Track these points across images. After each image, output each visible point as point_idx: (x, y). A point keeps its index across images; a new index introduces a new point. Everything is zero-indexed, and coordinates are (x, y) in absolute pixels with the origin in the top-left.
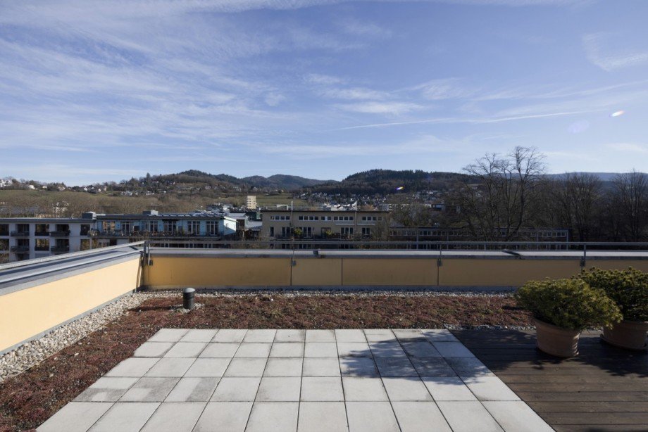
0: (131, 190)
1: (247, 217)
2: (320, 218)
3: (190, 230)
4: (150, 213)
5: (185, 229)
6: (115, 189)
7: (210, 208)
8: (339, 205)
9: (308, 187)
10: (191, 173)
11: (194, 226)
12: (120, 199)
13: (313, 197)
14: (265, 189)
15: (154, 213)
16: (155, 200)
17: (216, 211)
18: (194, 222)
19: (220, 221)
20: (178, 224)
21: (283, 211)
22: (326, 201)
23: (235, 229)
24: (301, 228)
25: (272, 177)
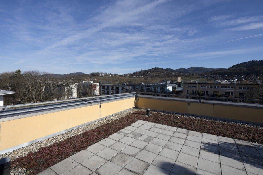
0: (136, 75)
1: (177, 86)
2: (213, 87)
3: (154, 90)
4: (141, 83)
5: (153, 90)
6: (131, 75)
7: (162, 82)
8: (226, 81)
9: (207, 72)
10: (155, 68)
11: (156, 89)
12: (132, 79)
13: (211, 77)
14: (186, 74)
15: (143, 83)
16: (143, 79)
17: (164, 83)
18: (156, 87)
19: (165, 87)
20: (150, 88)
21: (195, 83)
22: (218, 79)
23: (171, 91)
24: (202, 91)
25: (189, 68)
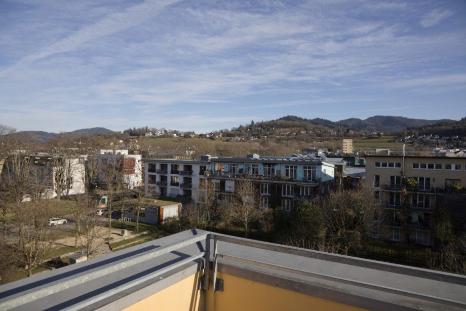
0: (239, 136)
1: (345, 163)
2: (443, 166)
3: (287, 174)
4: (252, 156)
5: (283, 173)
6: (227, 135)
7: (306, 152)
8: (457, 150)
9: (413, 128)
10: (288, 118)
11: (292, 170)
12: (230, 143)
13: (421, 140)
14: (362, 132)
15: (256, 156)
16: (258, 144)
17: (312, 155)
18: (292, 167)
19: (317, 167)
20: (277, 168)
21: (383, 156)
22: (438, 145)
23: (333, 176)
24: (416, 178)
25: (370, 119)
